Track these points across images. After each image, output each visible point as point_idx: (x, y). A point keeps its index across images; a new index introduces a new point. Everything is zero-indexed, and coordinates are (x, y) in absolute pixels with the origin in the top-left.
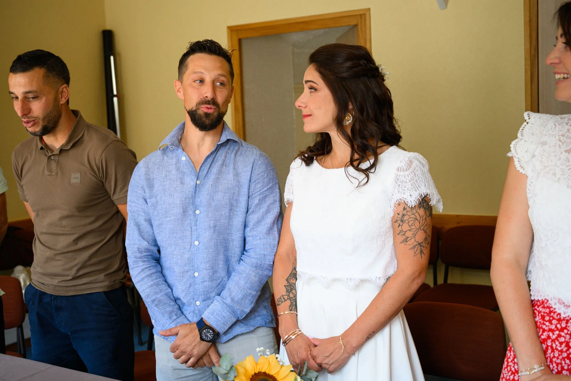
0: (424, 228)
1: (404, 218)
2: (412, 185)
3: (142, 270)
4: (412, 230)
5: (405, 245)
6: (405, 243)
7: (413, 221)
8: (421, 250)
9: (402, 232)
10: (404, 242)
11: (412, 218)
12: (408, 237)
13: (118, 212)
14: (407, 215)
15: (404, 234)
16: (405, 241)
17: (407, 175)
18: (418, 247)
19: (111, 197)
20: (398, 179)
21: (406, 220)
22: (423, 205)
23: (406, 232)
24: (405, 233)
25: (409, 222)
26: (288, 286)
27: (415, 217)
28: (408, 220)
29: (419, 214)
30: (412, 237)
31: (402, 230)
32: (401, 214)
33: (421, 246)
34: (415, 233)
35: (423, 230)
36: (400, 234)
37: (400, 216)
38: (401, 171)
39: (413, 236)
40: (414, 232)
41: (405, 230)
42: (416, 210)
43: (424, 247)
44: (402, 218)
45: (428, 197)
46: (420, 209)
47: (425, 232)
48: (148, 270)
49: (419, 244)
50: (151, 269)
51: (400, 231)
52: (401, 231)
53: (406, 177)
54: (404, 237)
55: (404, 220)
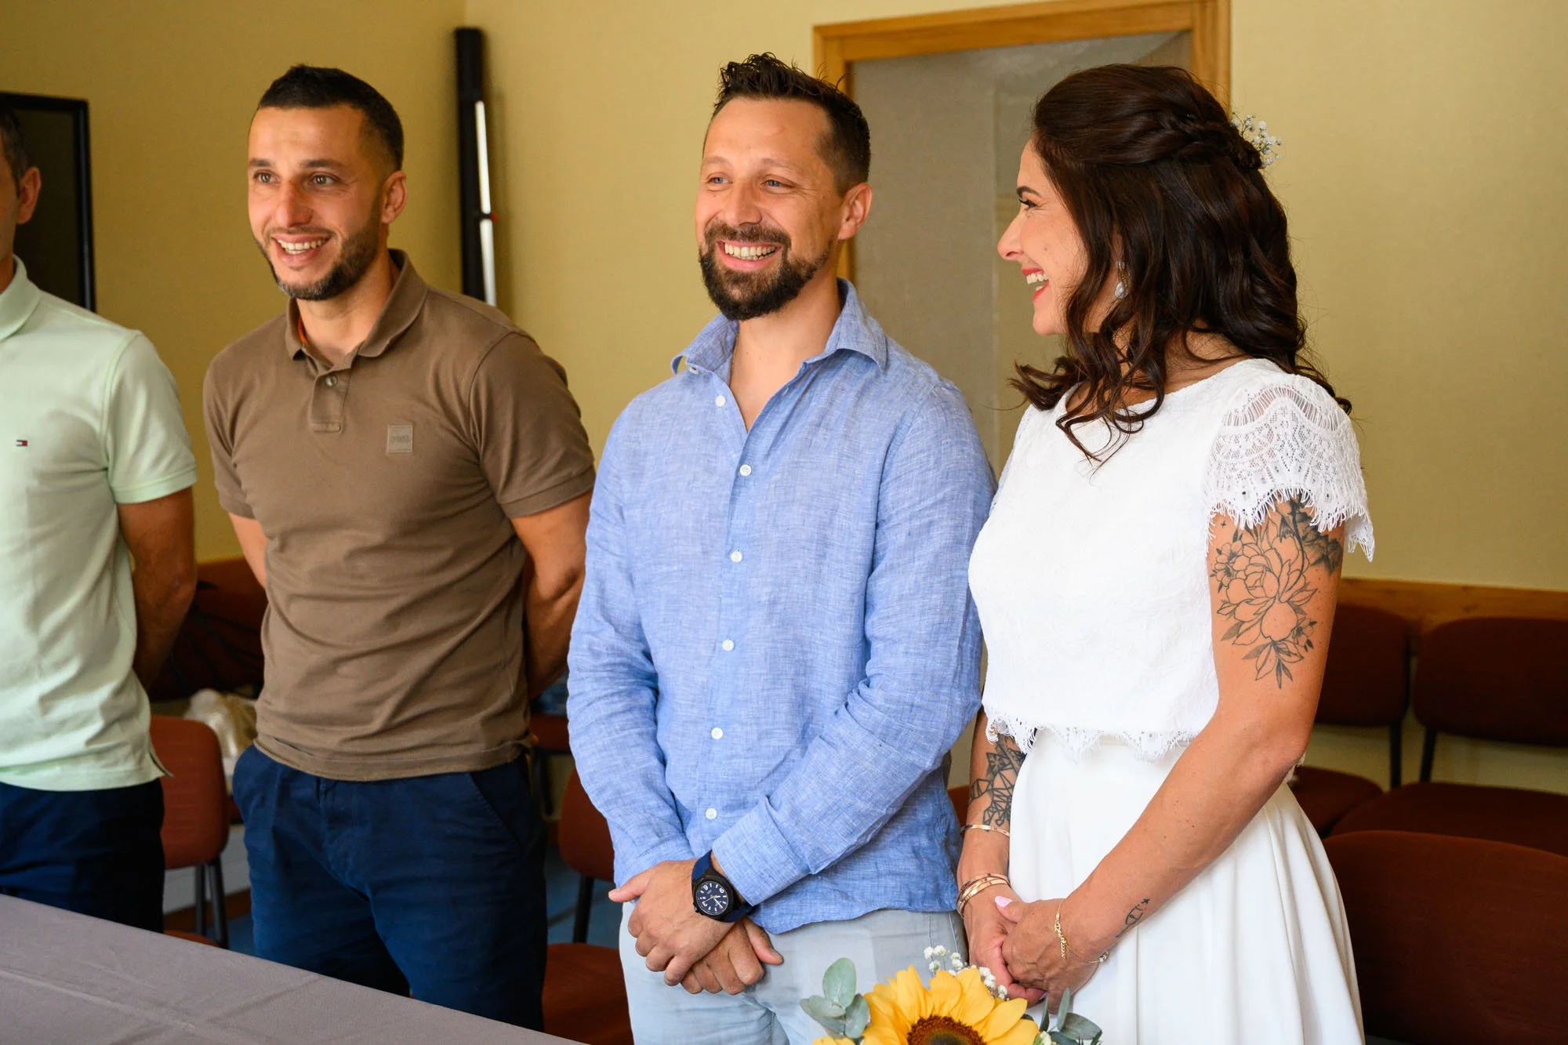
0: (1292, 597)
1: (1234, 563)
2: (1252, 463)
3: (589, 705)
4: (1255, 602)
5: (1233, 644)
6: (1235, 637)
8: (1279, 664)
9: (1226, 605)
10: (1233, 636)
12: (1243, 622)
13: (514, 538)
14: (1243, 555)
15: (1233, 612)
16: (1235, 634)
17: (1244, 436)
18: (1269, 653)
19: (498, 496)
20: (1219, 447)
21: (1238, 571)
22: (1292, 527)
23: (1238, 605)
24: (1235, 609)
25: (1247, 576)
26: (995, 756)
28: (1245, 571)
29: (1278, 555)
30: (1254, 622)
31: (1227, 599)
32: (1226, 551)
33: (1278, 650)
34: (1261, 610)
35: (1288, 601)
37: (1224, 558)
38: (1229, 425)
39: (1256, 620)
40: (1259, 607)
41: (1234, 600)
42: (1269, 543)
43: (1289, 654)
44: (1228, 563)
45: (1303, 501)
46: (1283, 539)
47: (1297, 610)
48: (606, 704)
49: (1274, 643)
50: (613, 703)
51: (1222, 601)
52: (1225, 603)
53: (1240, 439)
54: (1232, 622)
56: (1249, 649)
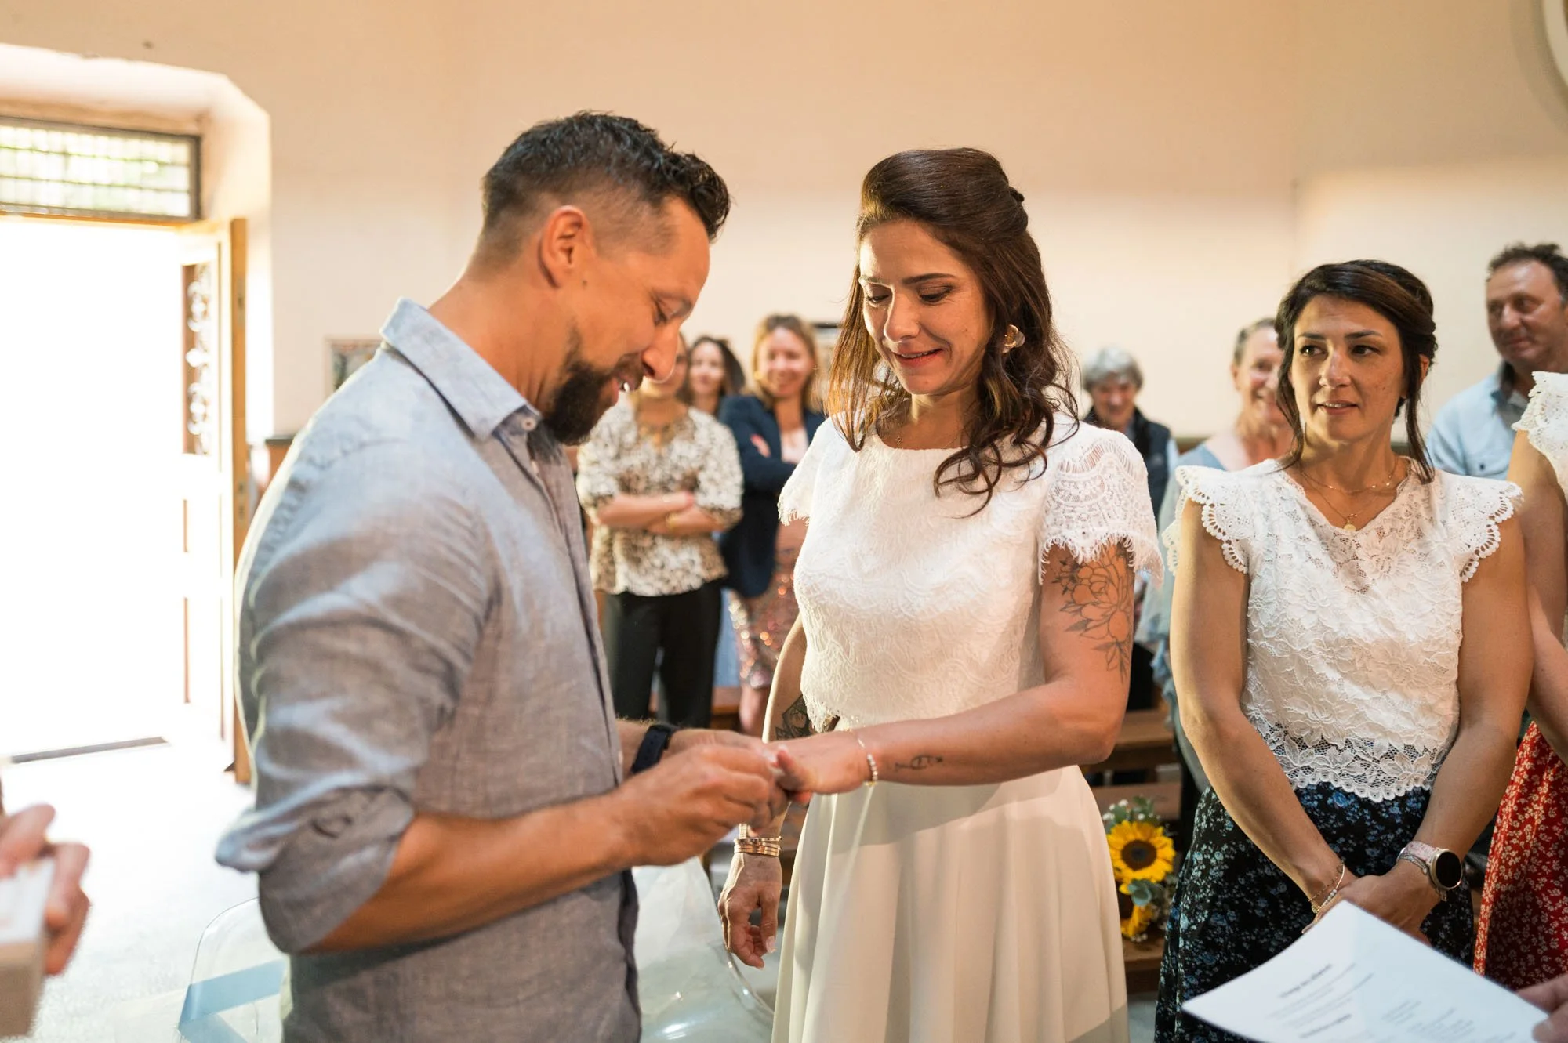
4: (1102, 605)
7: (1102, 585)
11: (1101, 576)
25: (1092, 583)
27: (1106, 574)
28: (1089, 579)
36: (1066, 610)
40: (1105, 610)
52: (1070, 603)
55: (1078, 578)
56: (1101, 642)
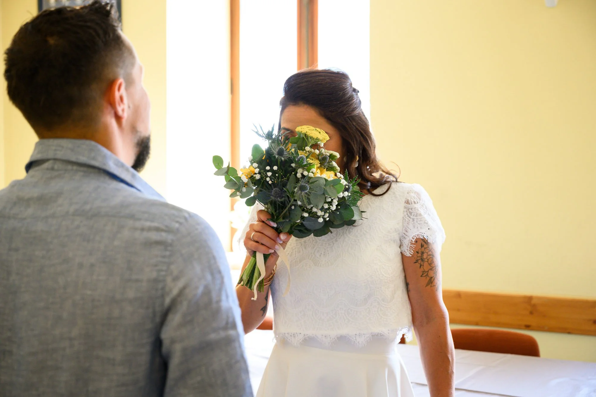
15: (427, 275)
37: (419, 255)
